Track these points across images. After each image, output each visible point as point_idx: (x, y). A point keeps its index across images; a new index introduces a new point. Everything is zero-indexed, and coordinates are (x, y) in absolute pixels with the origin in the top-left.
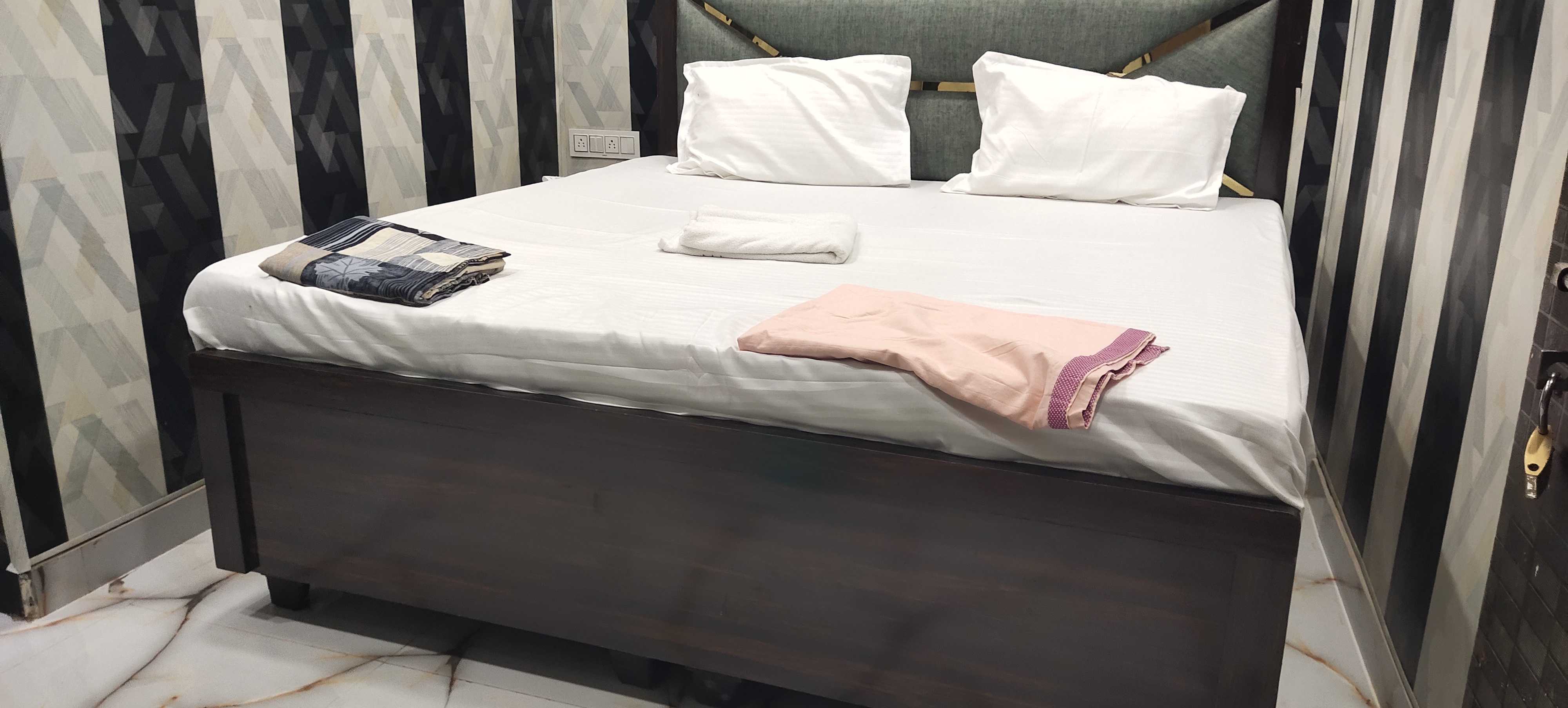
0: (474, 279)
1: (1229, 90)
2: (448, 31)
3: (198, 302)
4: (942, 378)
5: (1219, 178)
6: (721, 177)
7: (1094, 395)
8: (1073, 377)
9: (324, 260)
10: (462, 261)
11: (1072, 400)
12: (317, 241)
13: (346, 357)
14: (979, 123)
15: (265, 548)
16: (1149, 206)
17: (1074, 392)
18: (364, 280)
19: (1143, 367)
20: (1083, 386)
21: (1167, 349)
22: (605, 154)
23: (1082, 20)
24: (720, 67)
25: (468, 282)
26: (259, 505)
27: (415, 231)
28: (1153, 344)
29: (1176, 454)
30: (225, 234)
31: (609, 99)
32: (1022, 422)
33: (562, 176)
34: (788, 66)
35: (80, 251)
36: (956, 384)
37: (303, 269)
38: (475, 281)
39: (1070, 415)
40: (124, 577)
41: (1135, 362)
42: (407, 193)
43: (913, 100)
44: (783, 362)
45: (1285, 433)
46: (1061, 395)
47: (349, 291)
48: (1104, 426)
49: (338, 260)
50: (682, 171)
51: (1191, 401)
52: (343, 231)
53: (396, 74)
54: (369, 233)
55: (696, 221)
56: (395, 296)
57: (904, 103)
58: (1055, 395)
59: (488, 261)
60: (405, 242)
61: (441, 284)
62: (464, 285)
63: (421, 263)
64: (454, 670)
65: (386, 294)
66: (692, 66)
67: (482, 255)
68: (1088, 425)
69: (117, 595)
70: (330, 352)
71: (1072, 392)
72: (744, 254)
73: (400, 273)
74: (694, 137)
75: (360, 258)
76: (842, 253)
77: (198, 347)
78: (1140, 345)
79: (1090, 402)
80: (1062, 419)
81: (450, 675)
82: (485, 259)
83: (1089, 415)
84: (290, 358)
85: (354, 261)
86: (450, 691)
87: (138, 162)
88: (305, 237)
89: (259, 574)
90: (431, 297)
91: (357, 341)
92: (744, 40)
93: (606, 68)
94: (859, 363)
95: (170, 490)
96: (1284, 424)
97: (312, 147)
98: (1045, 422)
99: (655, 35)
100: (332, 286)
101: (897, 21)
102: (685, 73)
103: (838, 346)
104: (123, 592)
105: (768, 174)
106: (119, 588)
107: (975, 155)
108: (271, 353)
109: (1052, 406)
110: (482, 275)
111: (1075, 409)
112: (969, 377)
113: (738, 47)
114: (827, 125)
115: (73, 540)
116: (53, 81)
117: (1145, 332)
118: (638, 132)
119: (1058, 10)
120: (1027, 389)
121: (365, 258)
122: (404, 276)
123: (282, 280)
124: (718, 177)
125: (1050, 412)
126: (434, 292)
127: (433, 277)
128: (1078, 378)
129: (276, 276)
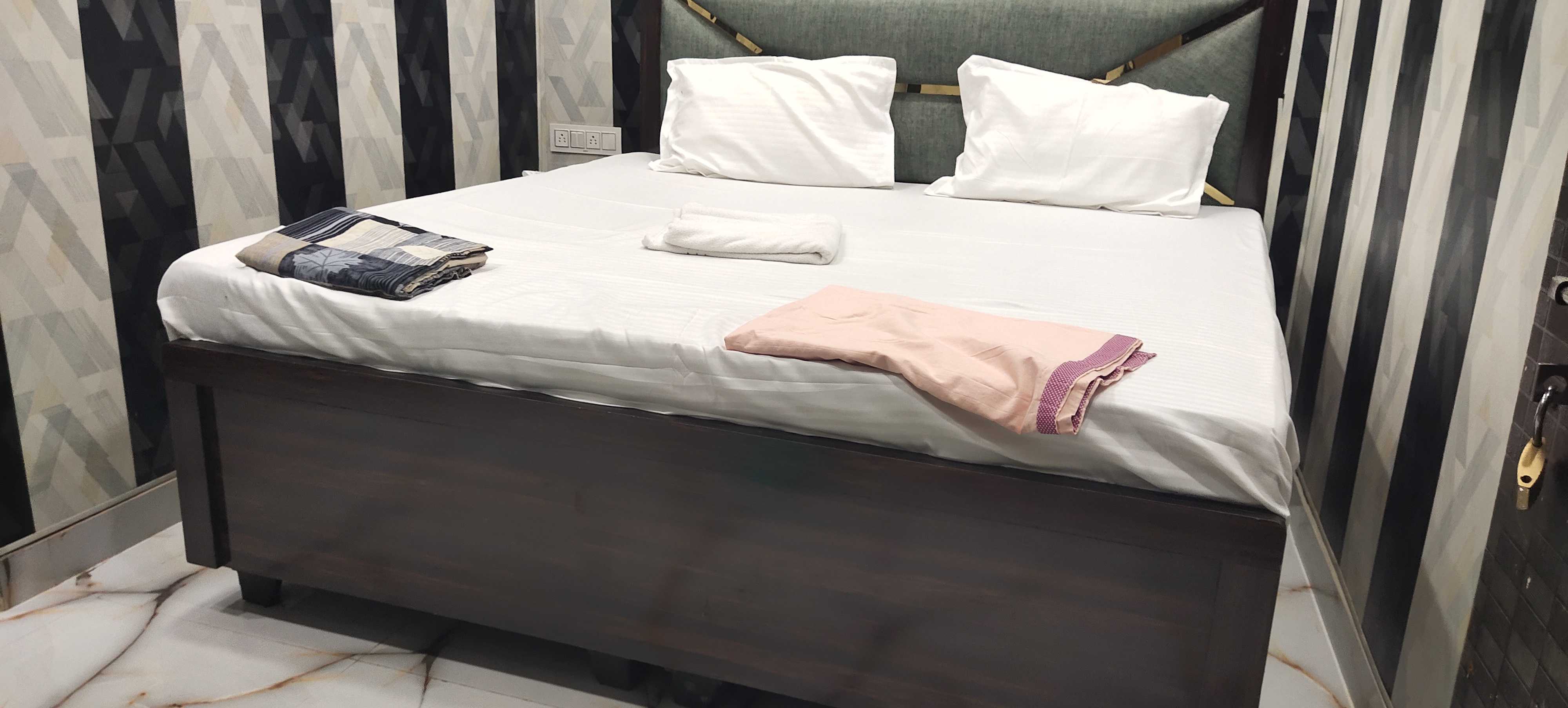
0: (456, 273)
1: (1212, 99)
2: (429, 22)
3: (172, 292)
4: (930, 380)
5: (1201, 186)
6: (704, 175)
7: (1083, 401)
8: (1063, 383)
9: (302, 251)
10: (445, 255)
11: (1062, 405)
12: (294, 232)
13: (324, 349)
14: (963, 127)
15: (236, 543)
16: (1131, 212)
17: (1063, 397)
18: (344, 272)
19: (1131, 373)
20: (1073, 391)
21: (1154, 356)
22: (585, 149)
23: (1067, 26)
24: (704, 64)
25: (450, 276)
26: (231, 498)
27: (396, 224)
28: (1140, 350)
29: (1164, 460)
30: (199, 223)
31: (590, 94)
32: (1012, 426)
33: (542, 171)
34: (772, 65)
35: (53, 237)
36: (945, 388)
37: (281, 259)
38: (458, 275)
39: (1058, 420)
40: (91, 570)
41: (1123, 369)
42: (385, 184)
43: (897, 103)
44: (770, 362)
45: (1272, 441)
46: (1050, 400)
47: (328, 283)
48: (1092, 431)
49: (316, 251)
50: (665, 168)
51: (1178, 408)
52: (321, 222)
53: (375, 64)
54: (349, 224)
55: (679, 219)
56: (376, 289)
57: (889, 105)
58: (1043, 400)
59: (471, 255)
60: (386, 234)
61: (423, 277)
62: (445, 279)
63: (401, 257)
64: (428, 668)
65: (366, 286)
66: (676, 64)
67: (464, 249)
68: (1077, 431)
69: (83, 588)
70: (307, 344)
71: (1062, 397)
72: (730, 253)
73: (381, 266)
74: (676, 134)
75: (340, 250)
76: (828, 253)
77: (171, 338)
78: (1128, 351)
79: (1079, 408)
80: (1051, 424)
81: (425, 674)
82: (467, 253)
83: (1077, 420)
84: (266, 350)
85: (334, 253)
86: (425, 690)
87: (113, 148)
88: (283, 227)
89: (230, 569)
90: (412, 290)
91: (335, 334)
92: (730, 39)
93: (588, 63)
94: (848, 365)
95: (140, 481)
96: (1272, 433)
97: (289, 136)
98: (1034, 427)
99: (639, 31)
100: (311, 278)
101: (883, 22)
102: (668, 70)
103: (825, 347)
104: (90, 585)
105: (751, 173)
106: (86, 581)
107: (959, 158)
108: (248, 345)
109: (1041, 411)
110: (464, 269)
111: (1064, 415)
112: (957, 381)
113: (723, 45)
114: (812, 126)
115: (40, 531)
116: (27, 63)
117: (1132, 338)
118: (620, 128)
119: (1043, 16)
120: (1016, 394)
121: (344, 250)
122: (384, 269)
123: (259, 271)
124: (701, 175)
125: (1039, 417)
126: (415, 286)
127: (414, 271)
128: (1067, 383)
129: (253, 266)
